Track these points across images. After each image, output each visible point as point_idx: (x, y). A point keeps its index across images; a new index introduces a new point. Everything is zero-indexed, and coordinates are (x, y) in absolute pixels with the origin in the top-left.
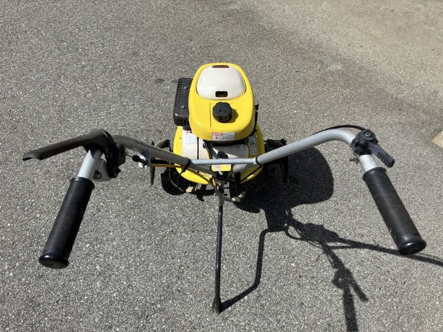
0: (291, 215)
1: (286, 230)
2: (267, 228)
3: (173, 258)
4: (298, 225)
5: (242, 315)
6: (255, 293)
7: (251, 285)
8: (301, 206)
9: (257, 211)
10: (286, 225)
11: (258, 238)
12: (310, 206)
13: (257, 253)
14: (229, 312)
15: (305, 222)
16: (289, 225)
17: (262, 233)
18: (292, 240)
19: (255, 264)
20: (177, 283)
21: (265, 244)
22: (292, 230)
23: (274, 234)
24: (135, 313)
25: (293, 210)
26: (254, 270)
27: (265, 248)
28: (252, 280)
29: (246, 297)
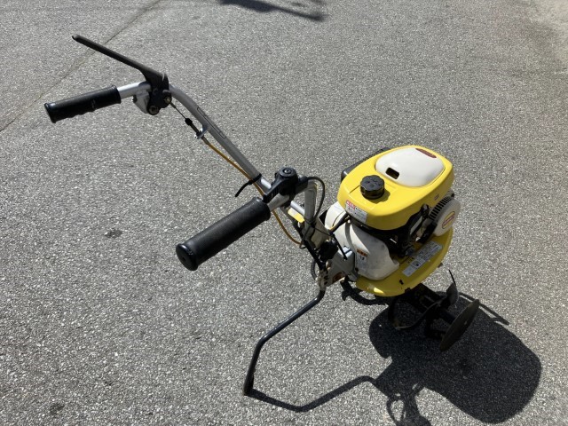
0: (417, 391)
1: (392, 399)
2: (375, 378)
3: (265, 318)
4: (411, 409)
5: (259, 417)
6: (292, 414)
7: (297, 404)
8: (440, 396)
9: (384, 355)
10: (399, 395)
11: (354, 377)
12: (451, 406)
13: (336, 386)
14: (252, 403)
15: (424, 413)
16: (402, 398)
17: (363, 377)
18: (387, 413)
19: (322, 393)
20: (245, 338)
21: (355, 388)
22: (399, 406)
23: (374, 390)
24: (194, 328)
25: (425, 390)
26: (315, 397)
27: (350, 392)
28: (303, 401)
29: (280, 409)
